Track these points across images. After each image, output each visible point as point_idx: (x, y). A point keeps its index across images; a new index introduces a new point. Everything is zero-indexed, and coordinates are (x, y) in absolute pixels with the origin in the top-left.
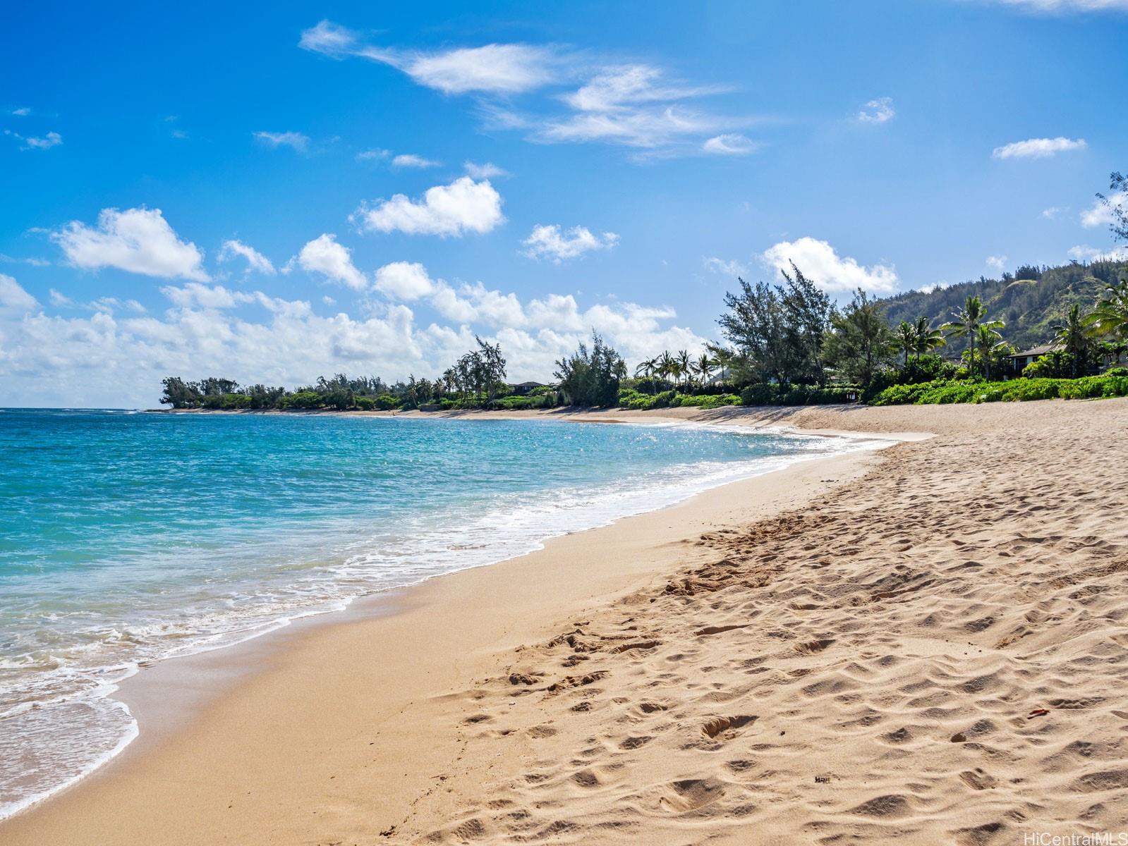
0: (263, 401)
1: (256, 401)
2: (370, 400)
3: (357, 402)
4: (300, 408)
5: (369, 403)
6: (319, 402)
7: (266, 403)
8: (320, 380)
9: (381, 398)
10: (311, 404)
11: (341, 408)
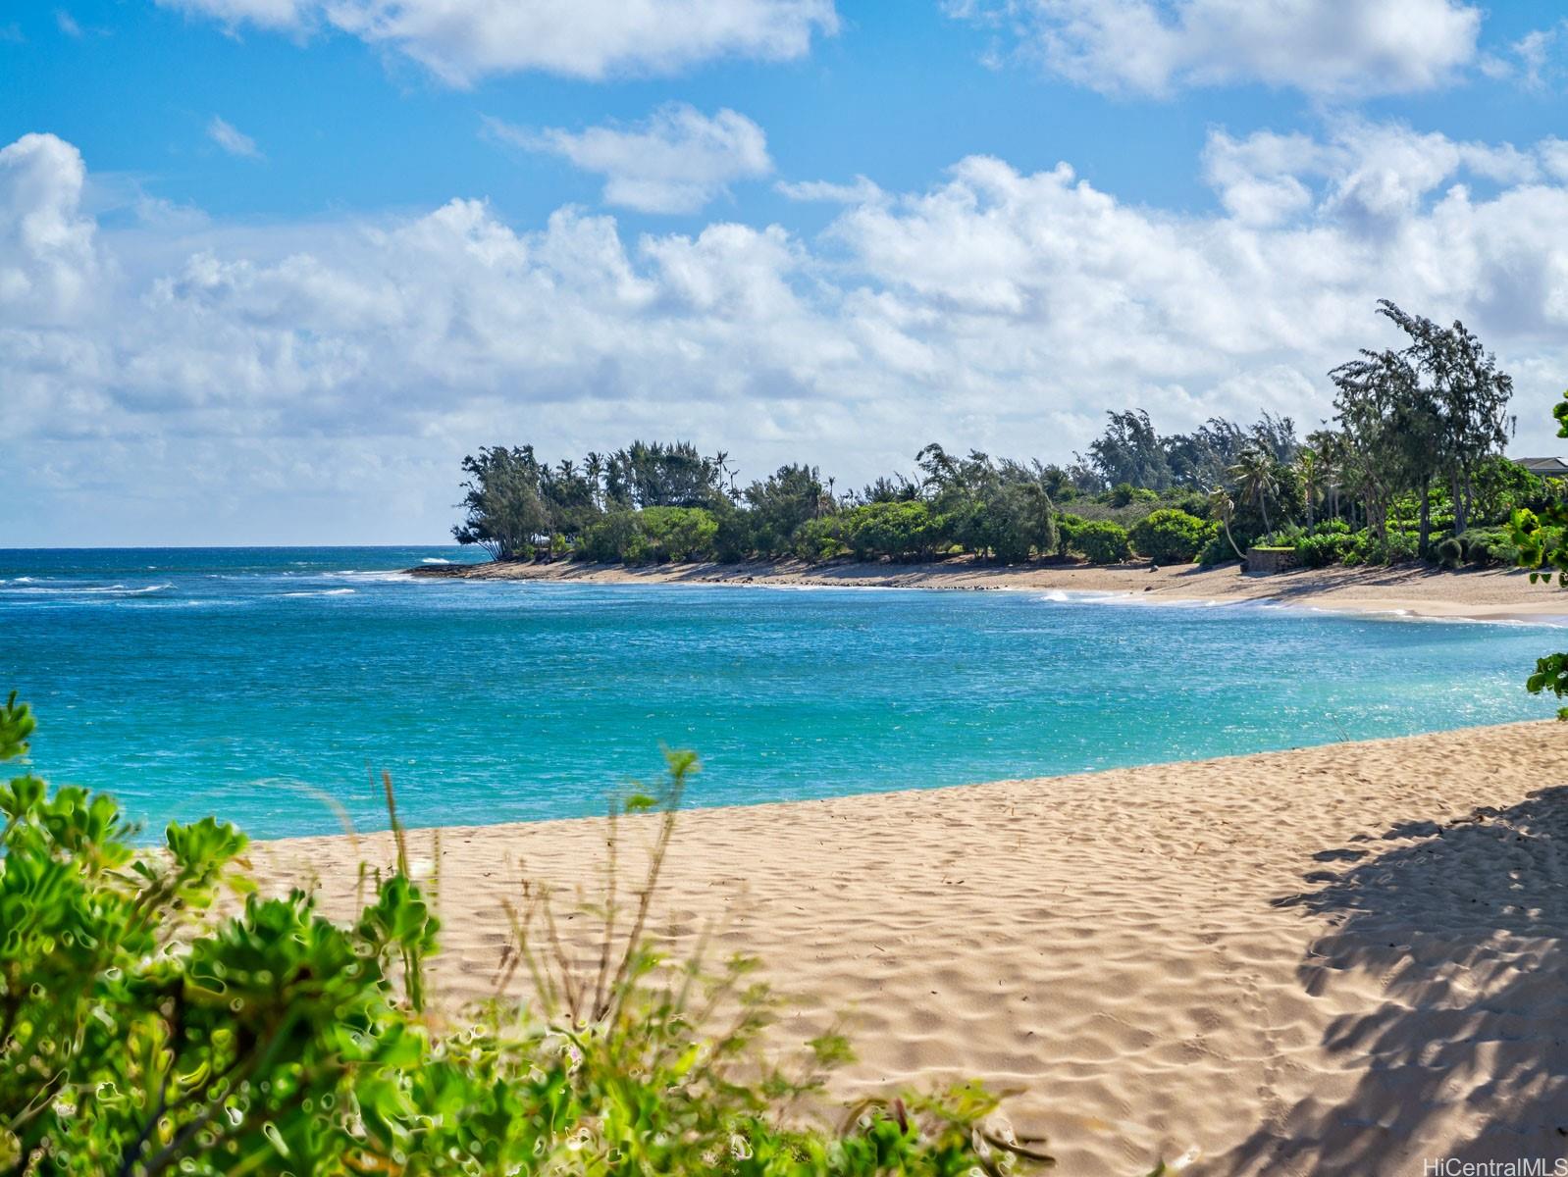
0: (753, 534)
1: (735, 536)
2: (1114, 528)
3: (1065, 535)
4: (874, 559)
5: (1109, 536)
6: (934, 535)
7: (764, 543)
8: (928, 457)
9: (1152, 518)
10: (912, 542)
11: (1011, 557)
